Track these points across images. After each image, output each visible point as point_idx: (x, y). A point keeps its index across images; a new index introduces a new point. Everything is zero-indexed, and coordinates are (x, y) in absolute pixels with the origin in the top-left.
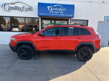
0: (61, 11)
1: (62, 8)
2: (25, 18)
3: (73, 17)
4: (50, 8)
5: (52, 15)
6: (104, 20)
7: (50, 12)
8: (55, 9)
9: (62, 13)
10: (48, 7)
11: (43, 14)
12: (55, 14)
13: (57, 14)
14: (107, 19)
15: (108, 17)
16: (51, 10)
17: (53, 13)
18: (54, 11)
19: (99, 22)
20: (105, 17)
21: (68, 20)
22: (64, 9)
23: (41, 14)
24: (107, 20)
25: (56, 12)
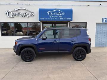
0: (60, 15)
2: (27, 23)
3: (72, 20)
4: (50, 13)
6: (102, 22)
7: (50, 17)
8: (54, 14)
9: (61, 17)
10: (48, 12)
11: (44, 19)
12: (55, 18)
13: (57, 18)
14: (105, 20)
15: (105, 19)
16: (51, 15)
17: (52, 18)
18: (54, 15)
19: (97, 23)
20: (103, 18)
21: (67, 23)
22: (63, 14)
23: (41, 19)
24: (105, 22)
25: (55, 16)
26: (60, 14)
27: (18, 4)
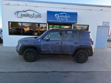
0: (66, 18)
1: (67, 16)
3: (76, 23)
4: (57, 16)
5: (58, 21)
6: (103, 25)
7: (57, 19)
8: (61, 16)
9: (67, 19)
10: (56, 15)
11: (51, 21)
12: (61, 20)
14: (105, 24)
15: (105, 22)
16: (58, 17)
17: (59, 20)
19: (98, 26)
20: (103, 22)
22: (69, 17)
23: (49, 20)
25: (62, 19)
26: (66, 16)
27: (26, 5)
